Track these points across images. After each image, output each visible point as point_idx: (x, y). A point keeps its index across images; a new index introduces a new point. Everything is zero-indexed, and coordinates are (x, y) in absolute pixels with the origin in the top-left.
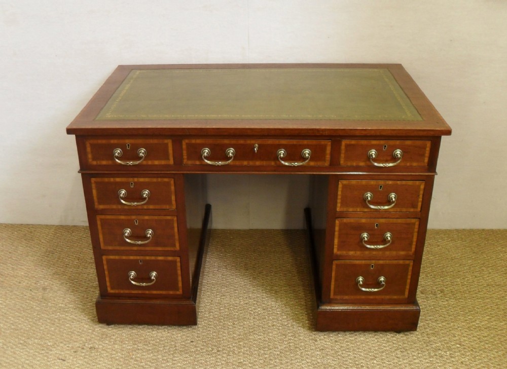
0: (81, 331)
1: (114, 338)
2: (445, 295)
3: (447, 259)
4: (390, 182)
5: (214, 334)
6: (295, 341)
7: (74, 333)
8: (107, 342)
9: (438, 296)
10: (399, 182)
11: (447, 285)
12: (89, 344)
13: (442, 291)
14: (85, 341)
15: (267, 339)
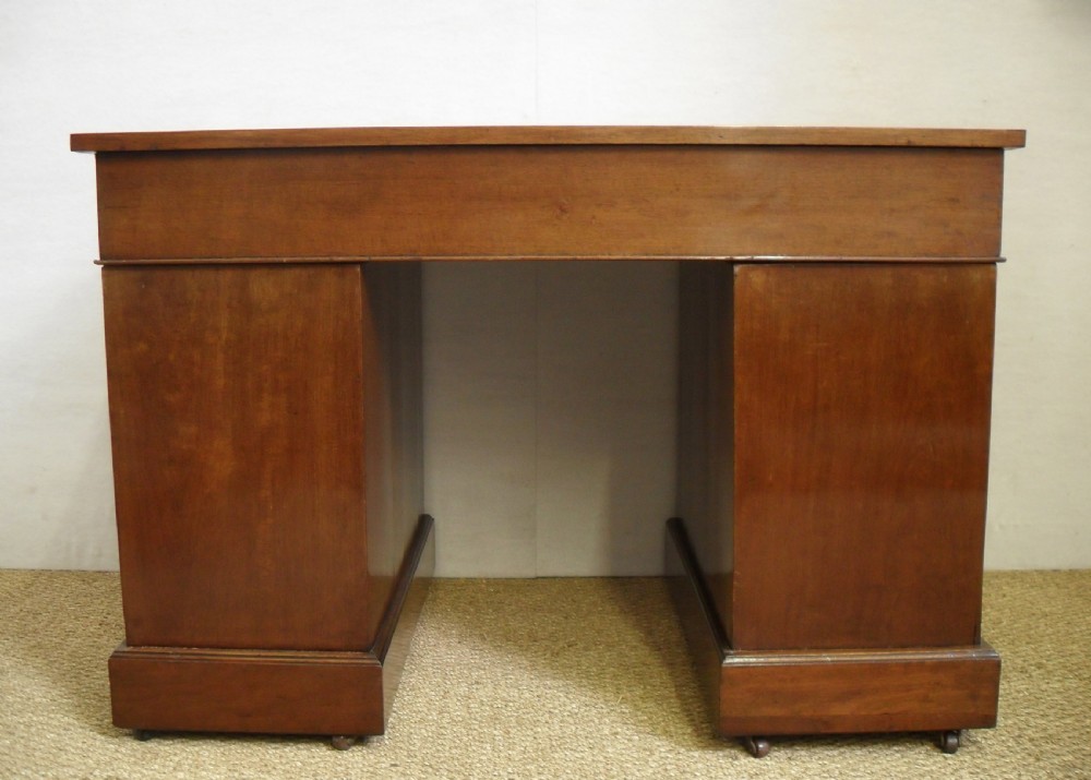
0: (85, 746)
1: (177, 759)
2: (1049, 672)
3: (1033, 614)
5: (454, 751)
6: (679, 760)
7: (66, 750)
8: (156, 767)
9: (1034, 674)
11: (1049, 656)
12: (102, 771)
13: (1040, 666)
14: (94, 766)
15: (601, 758)
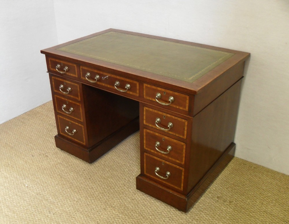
4: (169, 116)
10: (173, 117)
